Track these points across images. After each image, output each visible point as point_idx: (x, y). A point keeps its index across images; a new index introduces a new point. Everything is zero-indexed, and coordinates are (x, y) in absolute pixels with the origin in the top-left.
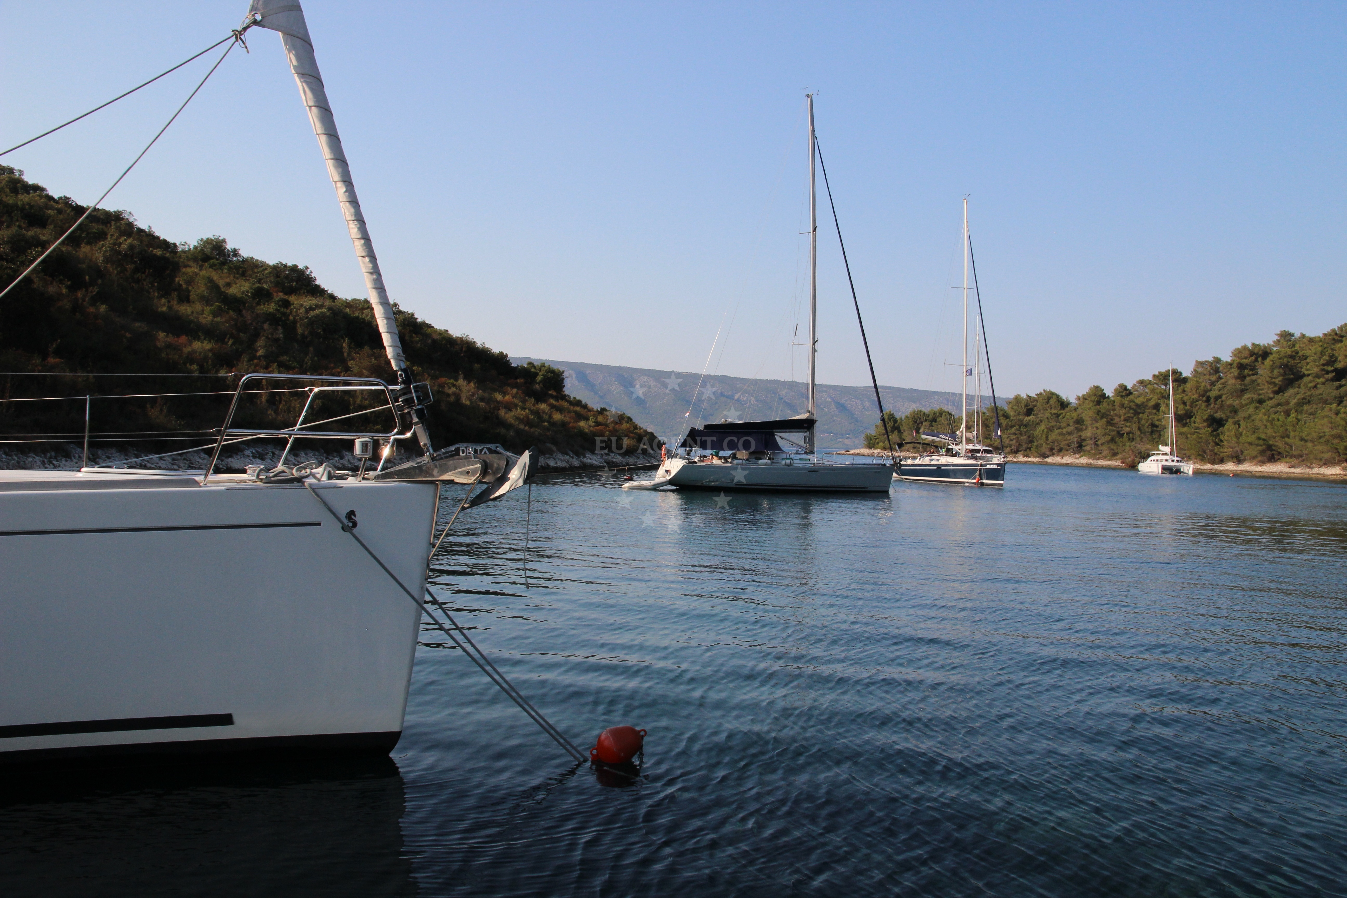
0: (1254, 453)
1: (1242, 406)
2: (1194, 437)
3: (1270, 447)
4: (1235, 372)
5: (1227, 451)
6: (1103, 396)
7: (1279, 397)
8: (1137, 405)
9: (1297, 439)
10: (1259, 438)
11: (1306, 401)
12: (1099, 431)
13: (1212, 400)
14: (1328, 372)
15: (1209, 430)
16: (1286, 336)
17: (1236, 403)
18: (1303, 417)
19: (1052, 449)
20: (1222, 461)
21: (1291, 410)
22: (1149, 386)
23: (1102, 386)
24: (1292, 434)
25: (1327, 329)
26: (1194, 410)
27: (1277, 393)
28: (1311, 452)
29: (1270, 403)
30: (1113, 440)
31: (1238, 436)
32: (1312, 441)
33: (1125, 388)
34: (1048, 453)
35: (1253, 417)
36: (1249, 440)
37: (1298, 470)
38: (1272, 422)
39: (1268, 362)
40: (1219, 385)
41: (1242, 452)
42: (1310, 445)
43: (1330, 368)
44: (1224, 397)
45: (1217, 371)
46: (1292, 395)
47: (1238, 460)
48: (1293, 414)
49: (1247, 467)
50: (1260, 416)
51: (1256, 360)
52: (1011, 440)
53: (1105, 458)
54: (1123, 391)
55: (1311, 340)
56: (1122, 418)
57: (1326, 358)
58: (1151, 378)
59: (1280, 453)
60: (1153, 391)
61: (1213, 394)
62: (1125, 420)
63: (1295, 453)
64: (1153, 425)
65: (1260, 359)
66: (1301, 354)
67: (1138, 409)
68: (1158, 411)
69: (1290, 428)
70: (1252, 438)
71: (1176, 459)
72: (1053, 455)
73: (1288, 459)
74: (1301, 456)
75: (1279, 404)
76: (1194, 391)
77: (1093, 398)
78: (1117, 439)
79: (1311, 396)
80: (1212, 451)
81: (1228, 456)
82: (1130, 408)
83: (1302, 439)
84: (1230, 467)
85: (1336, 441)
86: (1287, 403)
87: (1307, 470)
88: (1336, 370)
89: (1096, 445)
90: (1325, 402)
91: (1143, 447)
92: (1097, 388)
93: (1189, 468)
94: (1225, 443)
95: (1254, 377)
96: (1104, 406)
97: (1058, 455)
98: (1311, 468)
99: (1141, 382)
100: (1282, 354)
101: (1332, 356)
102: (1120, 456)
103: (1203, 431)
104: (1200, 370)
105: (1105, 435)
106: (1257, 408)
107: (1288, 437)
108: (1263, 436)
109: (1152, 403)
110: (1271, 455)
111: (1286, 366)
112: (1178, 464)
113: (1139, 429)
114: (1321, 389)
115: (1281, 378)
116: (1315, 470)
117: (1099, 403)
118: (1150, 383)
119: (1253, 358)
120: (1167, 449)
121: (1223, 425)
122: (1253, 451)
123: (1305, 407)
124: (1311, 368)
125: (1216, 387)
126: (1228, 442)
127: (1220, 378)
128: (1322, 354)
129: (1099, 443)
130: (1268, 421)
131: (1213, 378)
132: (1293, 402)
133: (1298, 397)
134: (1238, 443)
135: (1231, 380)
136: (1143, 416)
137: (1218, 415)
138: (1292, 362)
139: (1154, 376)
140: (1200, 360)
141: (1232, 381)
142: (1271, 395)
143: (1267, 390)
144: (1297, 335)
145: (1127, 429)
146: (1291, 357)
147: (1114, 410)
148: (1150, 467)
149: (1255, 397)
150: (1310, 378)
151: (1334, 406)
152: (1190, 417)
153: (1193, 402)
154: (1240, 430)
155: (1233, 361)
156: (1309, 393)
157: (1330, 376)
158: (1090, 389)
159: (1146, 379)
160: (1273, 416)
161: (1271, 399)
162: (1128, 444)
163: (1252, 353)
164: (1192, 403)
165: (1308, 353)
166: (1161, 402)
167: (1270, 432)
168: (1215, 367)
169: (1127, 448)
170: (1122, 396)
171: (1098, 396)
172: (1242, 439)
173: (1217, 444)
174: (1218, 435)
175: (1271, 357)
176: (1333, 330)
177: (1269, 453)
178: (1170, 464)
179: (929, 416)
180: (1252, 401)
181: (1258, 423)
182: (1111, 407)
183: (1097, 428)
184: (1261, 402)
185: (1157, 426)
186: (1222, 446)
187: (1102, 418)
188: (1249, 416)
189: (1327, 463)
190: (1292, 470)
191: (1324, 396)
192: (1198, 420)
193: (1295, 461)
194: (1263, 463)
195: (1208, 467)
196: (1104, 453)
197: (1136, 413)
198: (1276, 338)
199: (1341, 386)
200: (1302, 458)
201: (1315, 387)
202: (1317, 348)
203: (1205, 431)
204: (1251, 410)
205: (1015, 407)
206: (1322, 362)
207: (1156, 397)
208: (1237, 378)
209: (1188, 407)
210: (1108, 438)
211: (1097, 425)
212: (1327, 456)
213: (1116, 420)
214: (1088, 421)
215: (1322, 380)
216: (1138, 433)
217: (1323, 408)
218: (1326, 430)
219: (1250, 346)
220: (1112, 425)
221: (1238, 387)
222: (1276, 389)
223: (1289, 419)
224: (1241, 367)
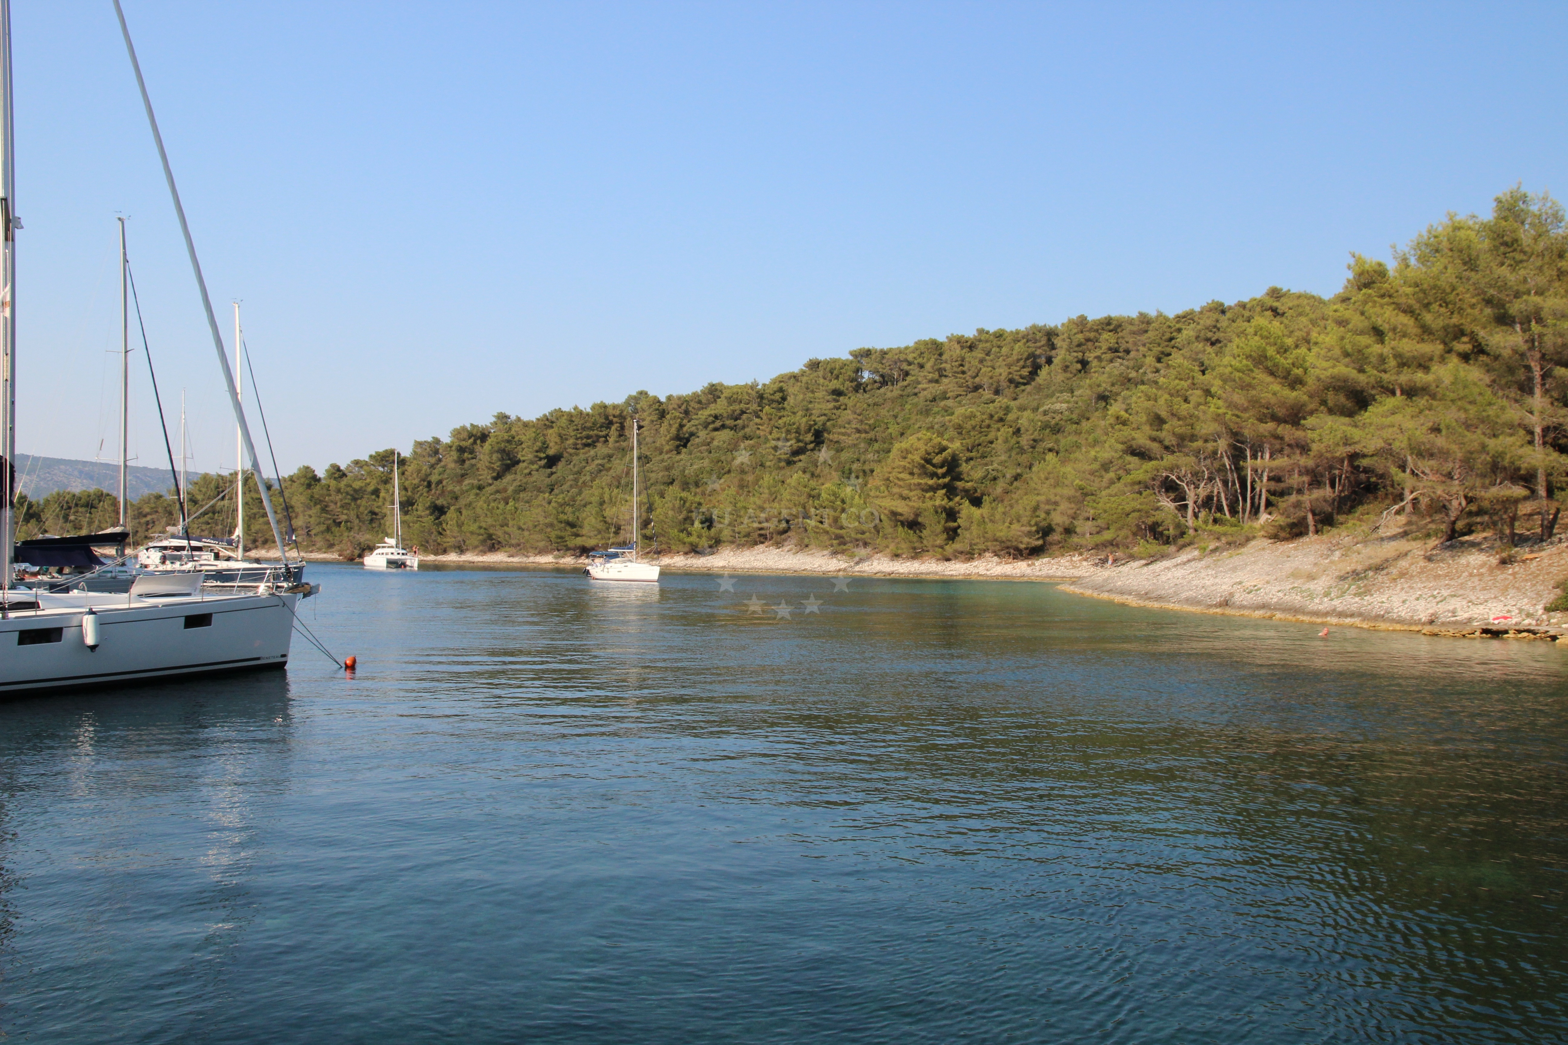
0: (476, 543)
1: (463, 492)
2: (417, 526)
3: (490, 537)
4: (455, 455)
5: (449, 541)
6: (315, 479)
7: (497, 483)
8: (355, 490)
9: (515, 528)
10: (480, 528)
11: (522, 489)
12: (312, 520)
13: (433, 486)
14: (541, 459)
15: (432, 518)
16: (503, 418)
17: (457, 489)
18: (520, 505)
19: (255, 541)
20: (445, 552)
21: (509, 498)
22: (365, 467)
23: (313, 467)
24: (511, 523)
25: (539, 415)
26: (416, 496)
27: (496, 478)
28: (527, 541)
29: (490, 489)
30: (328, 529)
31: (460, 525)
32: (528, 530)
33: (339, 469)
34: (251, 546)
35: (474, 505)
36: (471, 529)
37: (515, 560)
38: (491, 511)
39: (487, 446)
40: (438, 469)
41: (464, 542)
42: (526, 533)
43: (543, 455)
44: (444, 483)
45: (436, 452)
46: (510, 481)
47: (461, 550)
48: (511, 503)
49: (469, 557)
50: (481, 504)
51: (475, 442)
52: (203, 530)
53: (319, 550)
54: (337, 473)
55: (526, 425)
56: (339, 504)
57: (539, 444)
58: (367, 459)
59: (499, 542)
60: (370, 473)
61: (434, 478)
62: (342, 507)
63: (513, 542)
64: (373, 513)
65: (478, 442)
66: (516, 439)
67: (356, 495)
68: (378, 497)
69: (509, 517)
70: (474, 527)
71: (401, 551)
72: (256, 547)
73: (507, 549)
74: (519, 545)
75: (498, 492)
76: (415, 475)
77: (303, 480)
78: (333, 529)
79: (526, 483)
80: (435, 541)
81: (451, 547)
82: (347, 493)
83: (520, 528)
84: (452, 557)
85: (549, 530)
86: (505, 490)
87: (525, 559)
88: (548, 457)
89: (308, 534)
90: (539, 490)
91: (365, 537)
92: (307, 468)
93: (413, 561)
94: (448, 532)
95: (473, 461)
96: (317, 490)
97: (263, 548)
98: (528, 557)
99: (357, 463)
100: (500, 438)
101: (544, 443)
102: (337, 548)
103: (425, 520)
104: (419, 450)
105: (319, 524)
106: (477, 495)
107: (507, 525)
108: (484, 525)
109: (371, 488)
110: (492, 544)
111: (504, 451)
112: (404, 557)
113: (358, 517)
114: (536, 476)
115: (499, 463)
116: (531, 559)
117: (309, 486)
118: (366, 463)
119: (471, 440)
120: (392, 541)
121: (445, 513)
122: (474, 540)
123: (522, 495)
124: (526, 454)
125: (436, 471)
126: (451, 531)
127: (440, 460)
128: (535, 439)
129: (312, 533)
130: (488, 510)
131: (433, 460)
132: (511, 489)
133: (515, 484)
134: (461, 531)
135: (450, 461)
136: (363, 502)
137: (440, 502)
138: (509, 447)
139: (371, 456)
140: (419, 440)
141: (452, 465)
142: (490, 481)
143: (486, 476)
144: (513, 417)
145: (344, 517)
146: (508, 441)
147: (330, 495)
148: (376, 561)
149: (475, 482)
150: (525, 464)
151: (547, 495)
152: (412, 504)
153: (415, 487)
154: (463, 518)
155: (452, 442)
156: (525, 480)
157: (543, 462)
158: (299, 469)
159: (362, 459)
160: (492, 504)
161: (490, 485)
162: (346, 534)
163: (471, 435)
164: (414, 489)
165: (523, 438)
166: (381, 487)
167: (490, 521)
168: (433, 449)
169: (345, 538)
170: (335, 479)
171: (309, 479)
172: (464, 528)
173: (440, 534)
174: (441, 523)
175: (489, 441)
176: (545, 415)
177: (489, 542)
178: (396, 557)
179: (80, 499)
180: (473, 487)
181: (479, 511)
182: (325, 492)
183: (310, 516)
184: (480, 488)
185: (376, 514)
186: (446, 536)
187: (316, 504)
188: (470, 504)
189: (541, 552)
190: (511, 559)
191: (538, 484)
192: (421, 508)
193: (513, 550)
194: (484, 552)
195: (431, 558)
196: (318, 545)
197: (355, 499)
198: (493, 419)
199: (552, 473)
200: (520, 548)
201: (530, 474)
202: (531, 434)
203: (429, 520)
204: (472, 497)
205: (204, 490)
206: (536, 448)
207: (375, 481)
208: (456, 462)
209: (409, 493)
210: (323, 528)
211: (310, 512)
212: (541, 544)
213: (332, 506)
214: (299, 508)
215: (535, 467)
216: (357, 521)
217: (537, 496)
218: (541, 519)
219: (468, 426)
220: (327, 512)
221: (459, 471)
222: (495, 474)
223: (508, 507)
224: (461, 450)
